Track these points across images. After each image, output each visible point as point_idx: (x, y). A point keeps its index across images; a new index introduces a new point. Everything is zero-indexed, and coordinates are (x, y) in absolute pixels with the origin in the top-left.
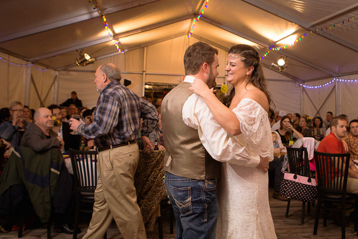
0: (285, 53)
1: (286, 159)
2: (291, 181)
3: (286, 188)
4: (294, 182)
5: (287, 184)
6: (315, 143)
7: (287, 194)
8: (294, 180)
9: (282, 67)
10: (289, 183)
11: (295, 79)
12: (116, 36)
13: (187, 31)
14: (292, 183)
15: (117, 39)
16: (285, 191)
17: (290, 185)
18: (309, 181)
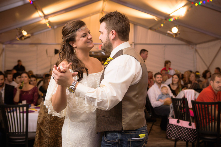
0: (178, 22)
1: (172, 108)
2: (175, 125)
3: (171, 130)
4: (177, 126)
5: (171, 127)
6: (195, 94)
7: (172, 135)
8: (177, 124)
9: (176, 34)
10: (173, 126)
11: (189, 43)
12: (46, 16)
13: (101, 10)
14: (176, 127)
15: (47, 19)
16: (170, 133)
17: (174, 128)
18: (190, 124)
